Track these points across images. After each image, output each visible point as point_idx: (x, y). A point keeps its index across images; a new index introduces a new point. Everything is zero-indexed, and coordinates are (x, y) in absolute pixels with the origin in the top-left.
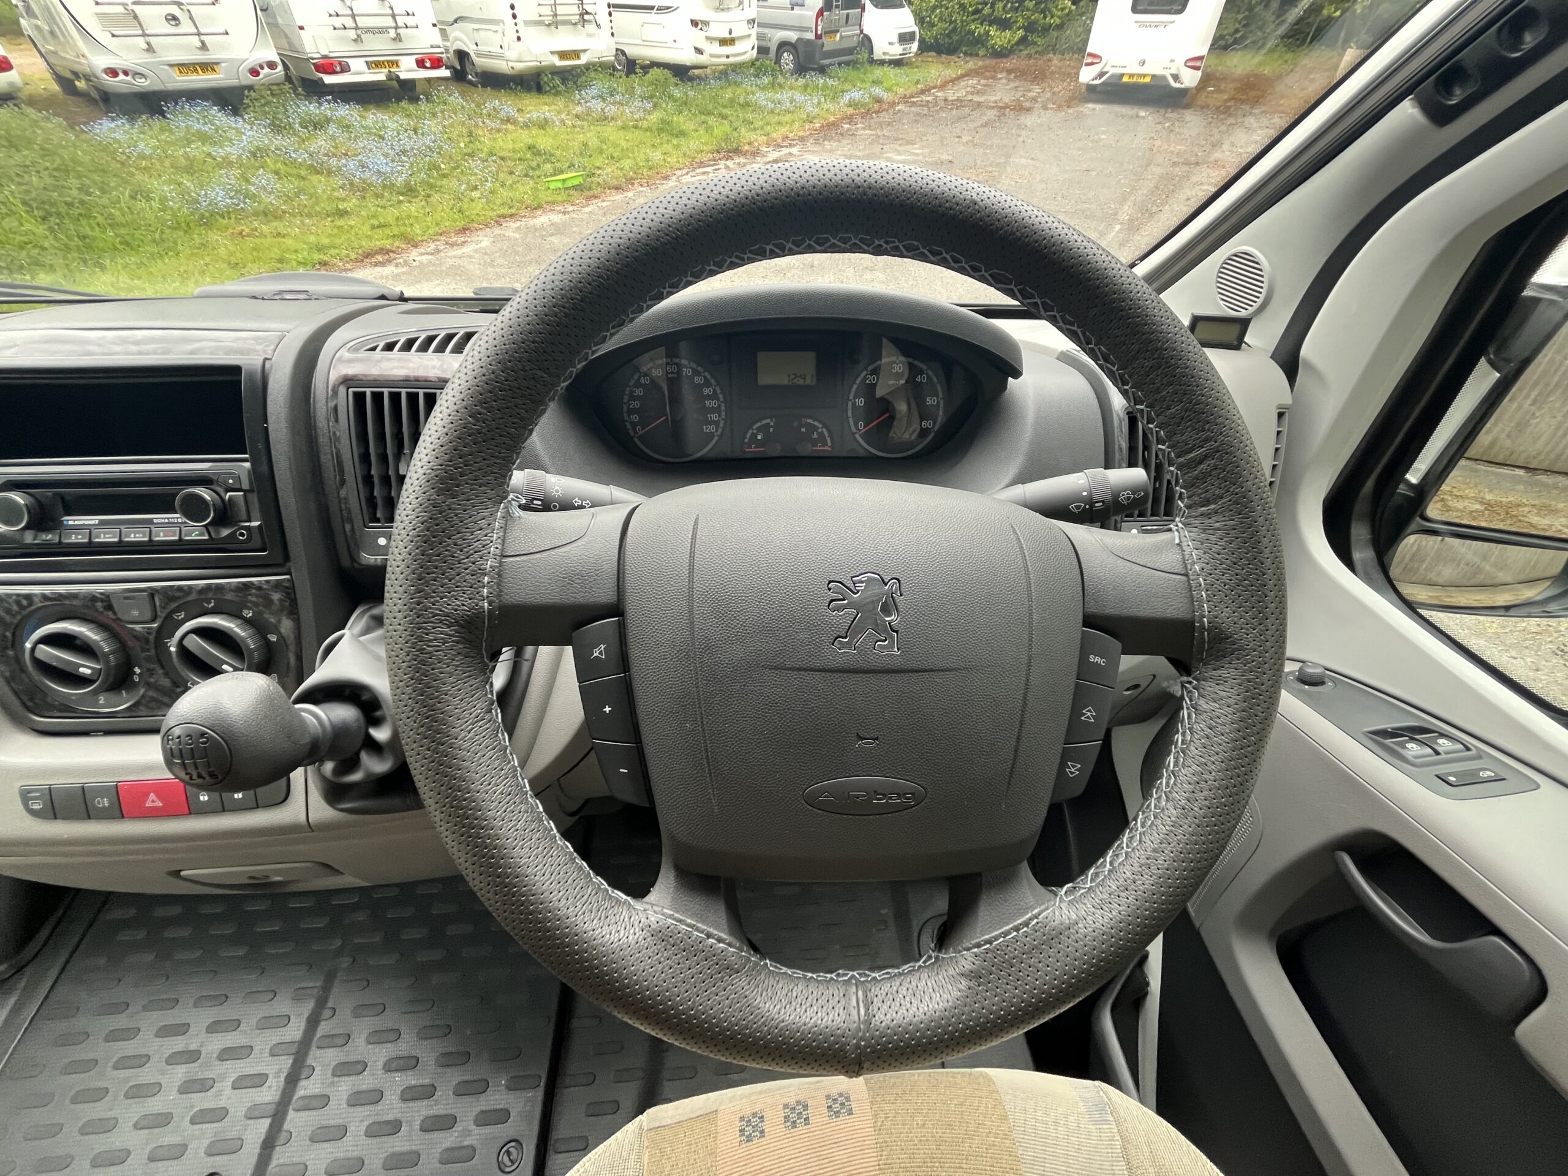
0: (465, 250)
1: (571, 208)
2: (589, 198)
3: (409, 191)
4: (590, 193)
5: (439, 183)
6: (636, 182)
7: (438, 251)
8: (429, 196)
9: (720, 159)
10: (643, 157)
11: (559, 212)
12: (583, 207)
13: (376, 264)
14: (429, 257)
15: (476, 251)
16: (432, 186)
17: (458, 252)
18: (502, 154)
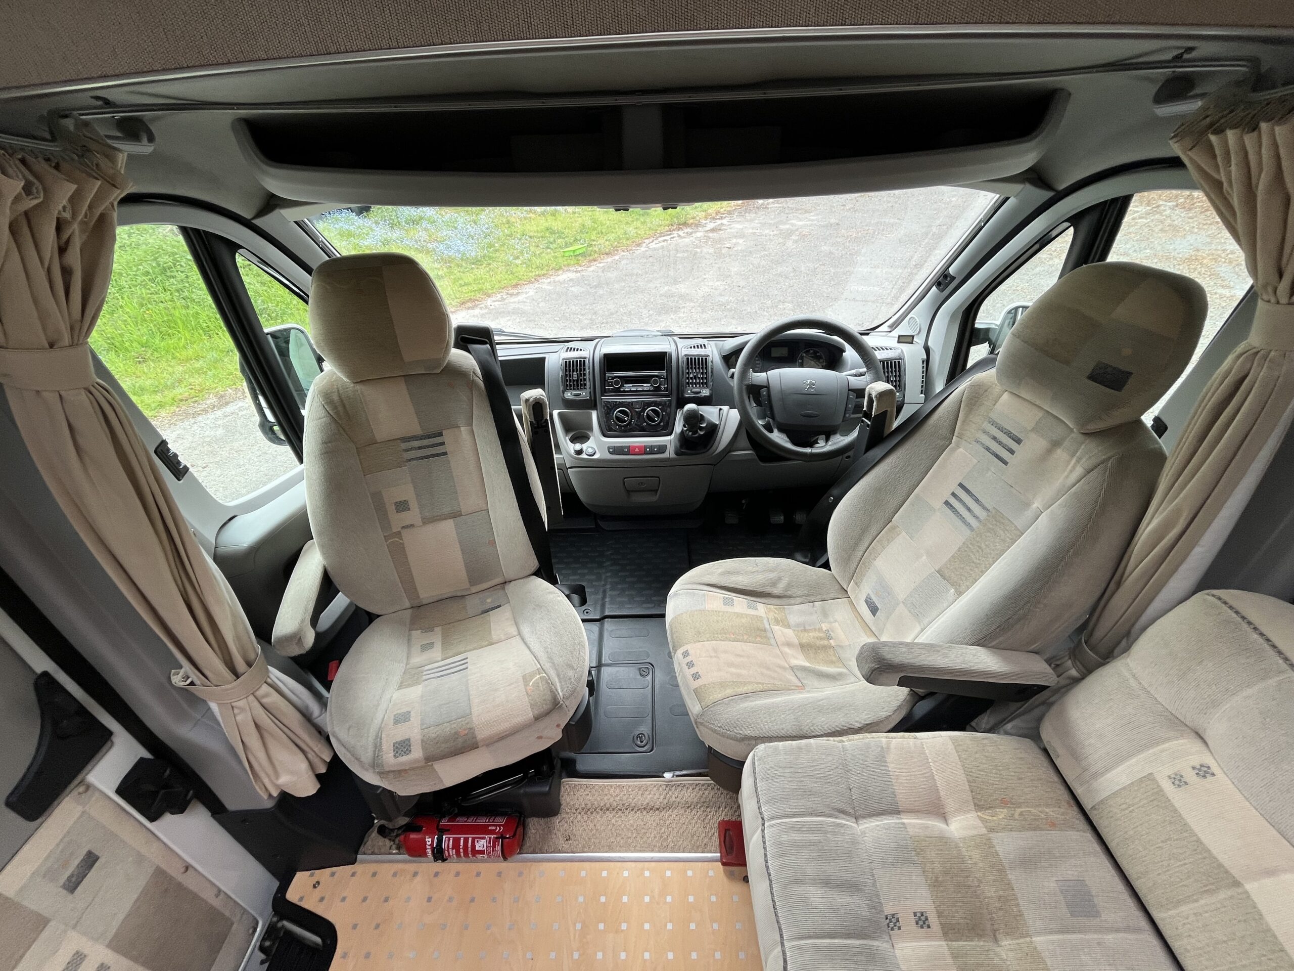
0: (520, 298)
1: (580, 269)
2: (590, 261)
3: (477, 262)
4: (591, 258)
5: (494, 256)
6: (619, 249)
7: (503, 299)
8: (490, 264)
9: (674, 230)
10: (623, 231)
11: (573, 271)
12: (588, 267)
13: (469, 308)
14: (500, 303)
15: (526, 298)
16: (490, 258)
17: (516, 299)
18: (531, 234)
